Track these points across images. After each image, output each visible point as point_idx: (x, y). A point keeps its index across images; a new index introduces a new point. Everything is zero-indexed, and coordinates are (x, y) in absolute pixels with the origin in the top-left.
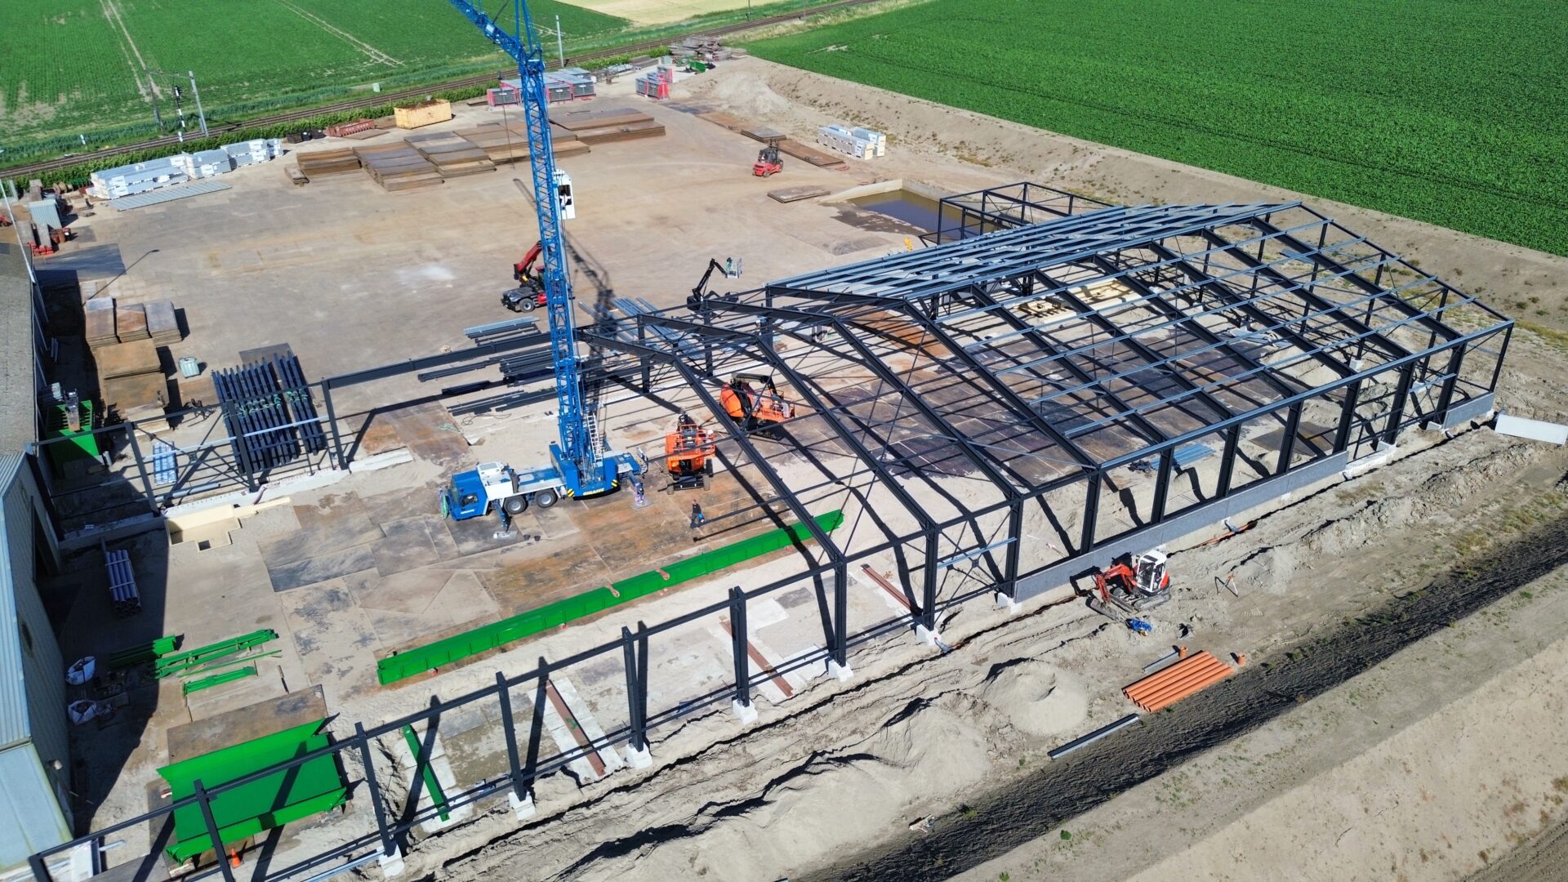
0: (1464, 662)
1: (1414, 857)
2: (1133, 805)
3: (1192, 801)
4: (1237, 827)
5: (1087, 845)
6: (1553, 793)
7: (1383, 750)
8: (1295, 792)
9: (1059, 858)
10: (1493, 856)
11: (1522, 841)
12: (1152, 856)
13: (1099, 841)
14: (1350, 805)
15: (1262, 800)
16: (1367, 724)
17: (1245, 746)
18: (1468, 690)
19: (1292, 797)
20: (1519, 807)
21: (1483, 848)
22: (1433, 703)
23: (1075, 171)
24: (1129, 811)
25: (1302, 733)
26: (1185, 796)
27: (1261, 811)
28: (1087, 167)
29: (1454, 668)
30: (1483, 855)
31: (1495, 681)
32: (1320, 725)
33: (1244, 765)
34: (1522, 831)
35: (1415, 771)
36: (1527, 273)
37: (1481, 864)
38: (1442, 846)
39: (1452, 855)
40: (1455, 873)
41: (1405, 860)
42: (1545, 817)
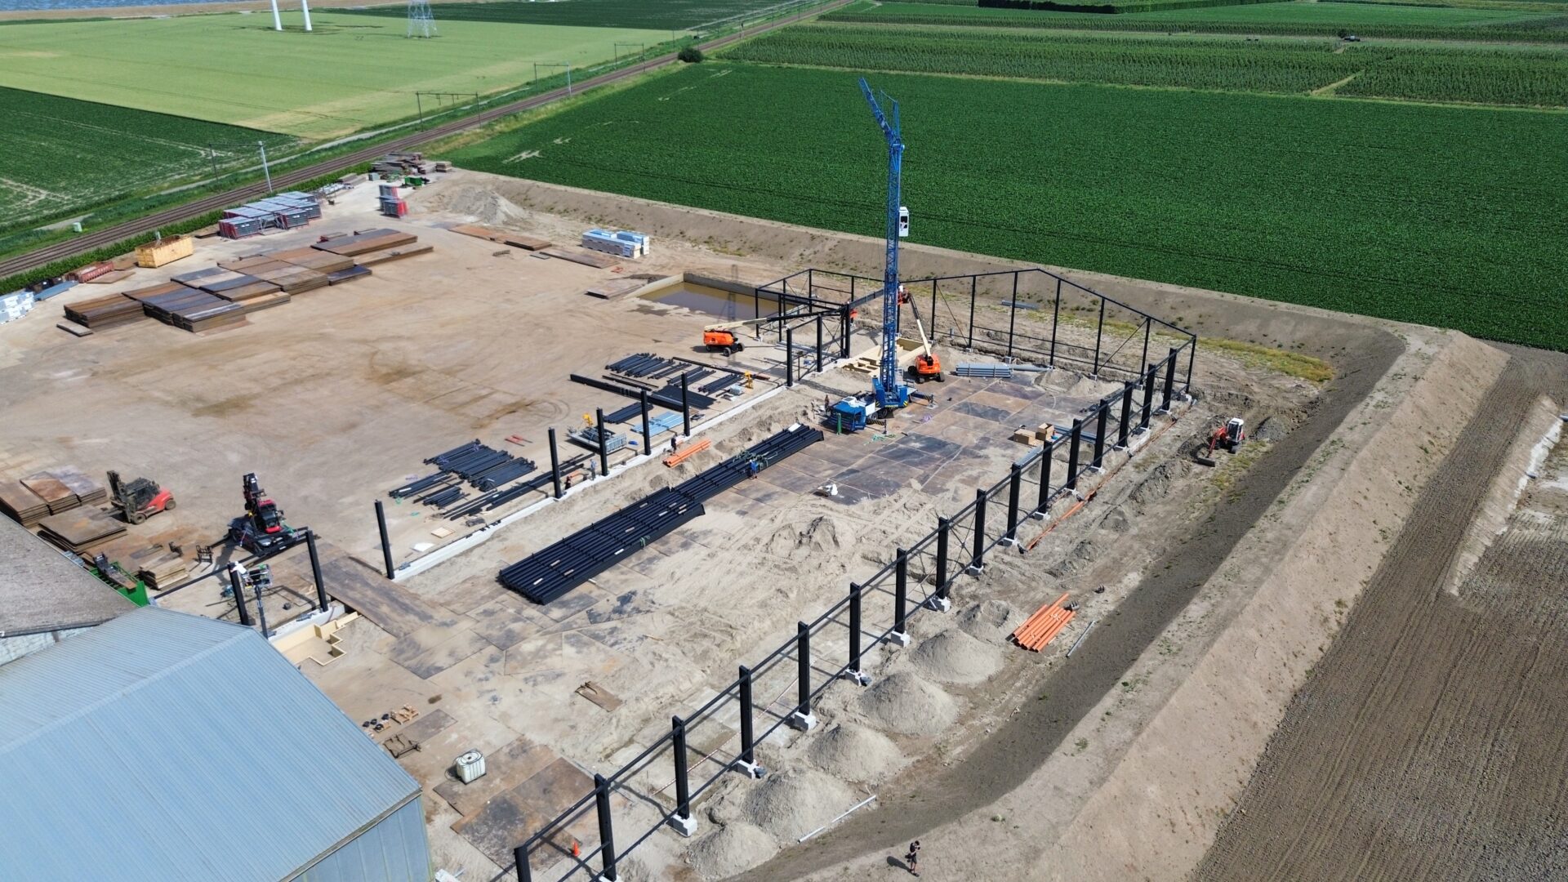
0: (1270, 545)
1: (1292, 657)
2: (1150, 659)
3: (1179, 650)
4: (1208, 656)
5: (1140, 686)
6: (1337, 609)
7: (1256, 601)
8: (1226, 632)
9: (1129, 696)
10: (1325, 648)
11: (1334, 637)
12: (1177, 683)
13: (1145, 682)
14: (1253, 634)
15: (1213, 640)
16: (1242, 589)
17: (1188, 615)
18: (1281, 560)
19: (1227, 634)
20: (1326, 620)
21: (1319, 645)
22: (1267, 570)
23: (817, 255)
24: (1150, 663)
25: (1213, 601)
26: (1174, 649)
27: (1216, 645)
28: (826, 249)
29: (1267, 549)
30: (1321, 649)
31: (1291, 552)
32: (1219, 594)
33: (1194, 626)
34: (1332, 632)
35: (1275, 610)
36: (1170, 301)
37: (1321, 654)
38: (1301, 648)
39: (1306, 651)
40: (1312, 661)
41: (1288, 659)
42: (1339, 623)
